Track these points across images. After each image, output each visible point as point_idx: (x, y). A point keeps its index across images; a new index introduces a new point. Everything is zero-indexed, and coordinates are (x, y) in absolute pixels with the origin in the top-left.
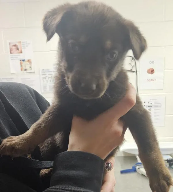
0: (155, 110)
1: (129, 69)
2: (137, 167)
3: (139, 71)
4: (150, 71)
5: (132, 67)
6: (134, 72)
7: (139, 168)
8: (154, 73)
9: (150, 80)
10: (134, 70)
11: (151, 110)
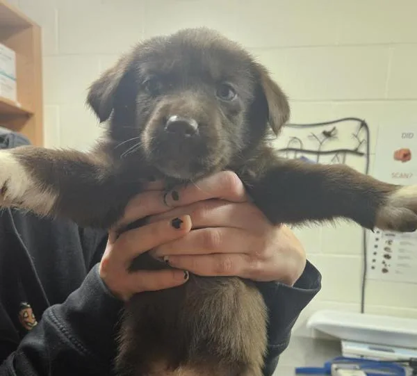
0: (401, 243)
1: (352, 147)
2: (334, 366)
3: (375, 154)
4: (401, 156)
5: (359, 143)
6: (361, 154)
7: (336, 369)
8: (409, 159)
9: (398, 176)
10: (363, 150)
11: (392, 243)
